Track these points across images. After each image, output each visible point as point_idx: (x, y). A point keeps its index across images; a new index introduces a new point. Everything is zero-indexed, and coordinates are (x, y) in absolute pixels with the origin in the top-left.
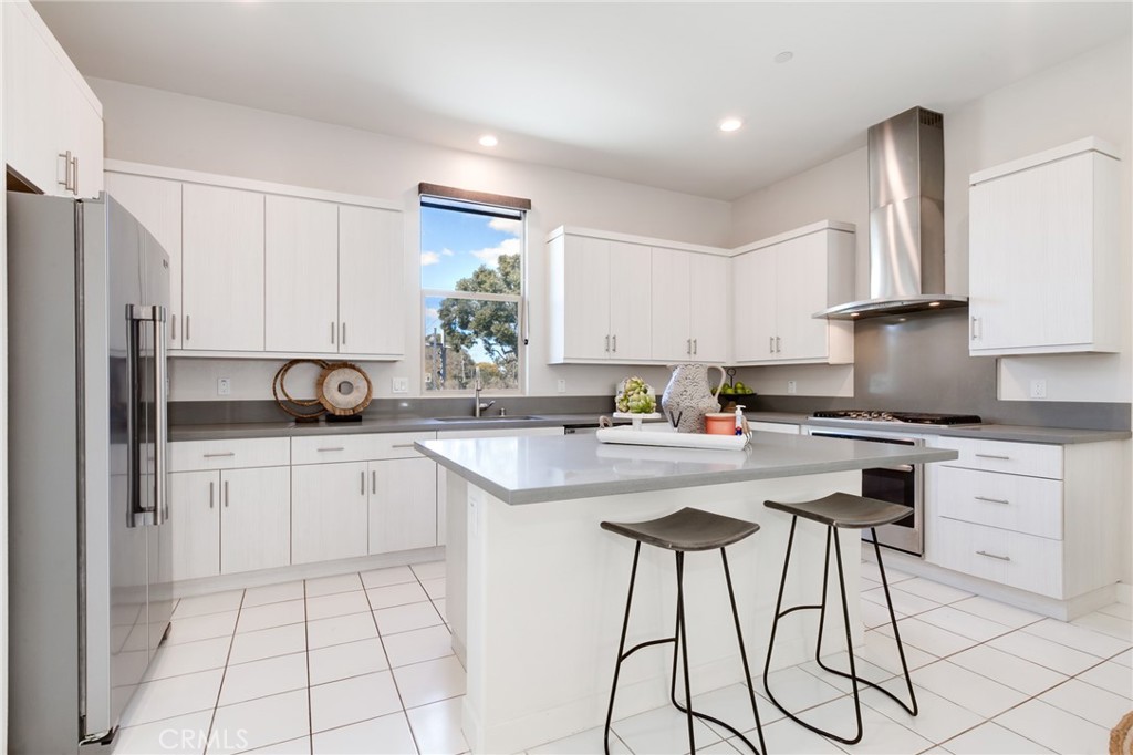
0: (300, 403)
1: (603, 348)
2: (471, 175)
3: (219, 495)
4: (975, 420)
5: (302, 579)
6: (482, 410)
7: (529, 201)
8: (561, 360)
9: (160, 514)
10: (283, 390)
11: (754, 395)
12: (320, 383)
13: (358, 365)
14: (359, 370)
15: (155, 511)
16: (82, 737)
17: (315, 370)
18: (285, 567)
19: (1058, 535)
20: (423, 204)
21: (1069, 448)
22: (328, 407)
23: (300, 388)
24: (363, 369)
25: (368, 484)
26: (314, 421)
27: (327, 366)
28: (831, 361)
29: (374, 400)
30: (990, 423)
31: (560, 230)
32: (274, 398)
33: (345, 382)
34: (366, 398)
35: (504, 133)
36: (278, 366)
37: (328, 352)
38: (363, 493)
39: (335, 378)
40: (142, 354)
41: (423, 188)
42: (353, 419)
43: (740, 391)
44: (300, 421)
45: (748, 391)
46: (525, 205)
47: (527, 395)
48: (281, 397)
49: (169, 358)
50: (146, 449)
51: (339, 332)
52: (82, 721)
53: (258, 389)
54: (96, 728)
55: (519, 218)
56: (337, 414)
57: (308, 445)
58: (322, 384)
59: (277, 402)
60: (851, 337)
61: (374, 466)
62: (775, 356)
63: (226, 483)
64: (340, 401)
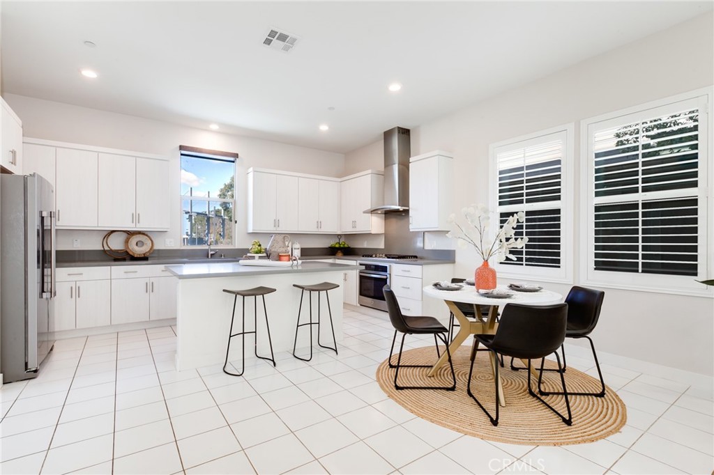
0: (117, 251)
1: (273, 225)
2: (207, 141)
3: (76, 292)
4: (416, 257)
5: (117, 332)
6: (212, 255)
7: (237, 154)
8: (251, 232)
9: (52, 293)
10: (108, 245)
11: (349, 248)
12: (127, 242)
13: (146, 233)
14: (147, 235)
15: (51, 292)
16: (26, 369)
17: (124, 236)
18: (108, 326)
19: (420, 299)
20: (182, 155)
21: (424, 266)
22: (131, 253)
23: (116, 244)
24: (149, 235)
25: (149, 288)
26: (124, 260)
27: (130, 234)
28: (373, 232)
29: (154, 250)
30: (421, 258)
31: (251, 169)
32: (102, 249)
33: (140, 241)
34: (151, 249)
35: (221, 124)
36: (106, 233)
37: (131, 227)
38: (147, 292)
39: (134, 240)
40: (45, 228)
41: (181, 148)
42: (143, 259)
43: (342, 246)
44: (116, 260)
45: (346, 246)
46: (236, 156)
47: (236, 248)
48: (106, 248)
49: (57, 230)
50: (47, 271)
51: (136, 218)
52: (26, 364)
53: (95, 245)
54: (32, 366)
55: (233, 162)
56: (136, 256)
57: (120, 271)
58: (128, 242)
59: (104, 251)
60: (383, 221)
61: (152, 280)
62: (354, 230)
63: (79, 287)
64: (138, 250)
